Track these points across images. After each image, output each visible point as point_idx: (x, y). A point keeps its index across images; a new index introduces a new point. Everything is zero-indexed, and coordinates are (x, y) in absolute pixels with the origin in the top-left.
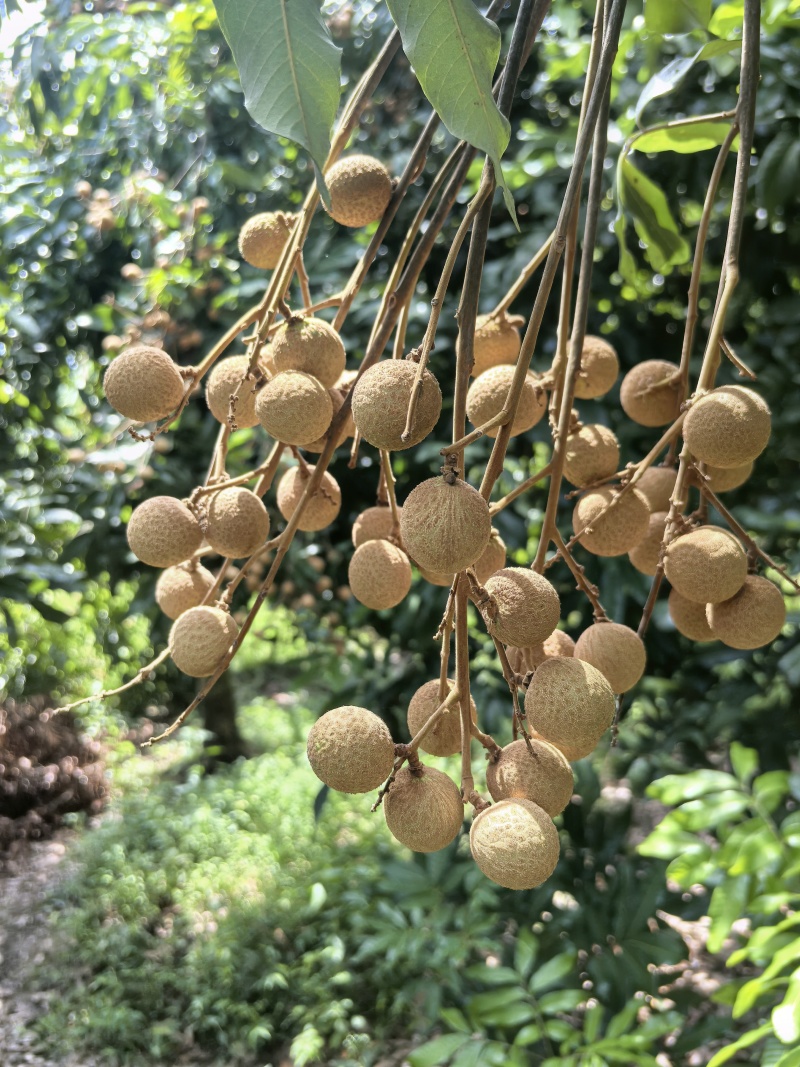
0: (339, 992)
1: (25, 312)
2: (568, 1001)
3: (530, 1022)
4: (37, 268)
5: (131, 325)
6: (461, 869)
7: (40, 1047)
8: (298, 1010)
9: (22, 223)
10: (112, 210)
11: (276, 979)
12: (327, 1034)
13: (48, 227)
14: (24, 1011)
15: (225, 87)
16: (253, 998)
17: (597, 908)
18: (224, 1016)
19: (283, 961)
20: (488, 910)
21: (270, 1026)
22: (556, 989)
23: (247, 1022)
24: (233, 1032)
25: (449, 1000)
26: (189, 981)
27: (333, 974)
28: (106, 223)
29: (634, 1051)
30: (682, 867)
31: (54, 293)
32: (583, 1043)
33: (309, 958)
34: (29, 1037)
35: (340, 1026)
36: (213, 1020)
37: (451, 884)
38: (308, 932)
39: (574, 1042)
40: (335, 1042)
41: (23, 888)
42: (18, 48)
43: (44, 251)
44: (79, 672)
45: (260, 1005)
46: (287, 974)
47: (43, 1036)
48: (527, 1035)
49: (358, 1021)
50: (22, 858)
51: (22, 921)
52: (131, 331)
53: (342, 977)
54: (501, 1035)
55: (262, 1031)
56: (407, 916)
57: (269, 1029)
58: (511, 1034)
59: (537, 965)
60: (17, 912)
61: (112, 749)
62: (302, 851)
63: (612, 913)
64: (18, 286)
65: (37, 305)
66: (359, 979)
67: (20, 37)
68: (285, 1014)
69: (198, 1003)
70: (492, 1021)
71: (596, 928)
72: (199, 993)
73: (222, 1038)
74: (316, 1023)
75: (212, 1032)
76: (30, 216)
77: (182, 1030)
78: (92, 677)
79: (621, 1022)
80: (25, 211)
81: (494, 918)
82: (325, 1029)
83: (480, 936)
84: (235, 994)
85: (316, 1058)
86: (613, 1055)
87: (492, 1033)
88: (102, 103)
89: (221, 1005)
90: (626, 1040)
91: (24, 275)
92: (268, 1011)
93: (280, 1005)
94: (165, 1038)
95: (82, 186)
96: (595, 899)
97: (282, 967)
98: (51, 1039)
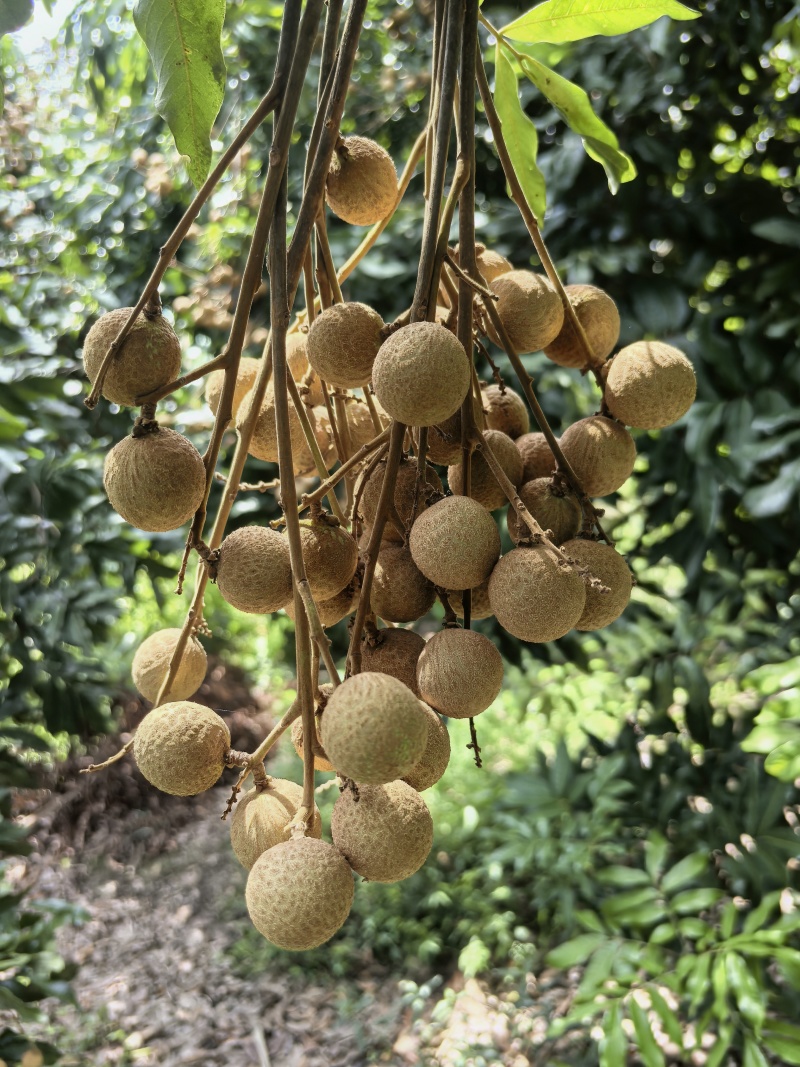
0: (501, 906)
1: (108, 290)
2: (702, 899)
3: (665, 921)
4: (112, 243)
5: (198, 284)
6: (583, 779)
7: (238, 969)
8: (463, 925)
9: (92, 202)
10: (168, 173)
11: (439, 897)
12: (493, 945)
13: (117, 202)
14: (221, 939)
15: (248, 24)
16: (421, 916)
17: (727, 808)
18: (397, 934)
19: (446, 880)
20: (611, 816)
21: (438, 939)
22: (691, 887)
23: (417, 938)
24: (406, 946)
25: (583, 903)
26: (363, 903)
27: (493, 889)
28: (164, 187)
29: (770, 944)
30: (781, 758)
31: (131, 267)
32: (720, 939)
33: (469, 876)
34: (227, 962)
35: (504, 937)
36: (384, 938)
37: (576, 794)
38: (467, 853)
39: (710, 938)
40: (501, 953)
41: (212, 830)
42: (69, 29)
43: (118, 227)
44: (243, 631)
45: (428, 921)
46: (451, 892)
47: (239, 960)
48: (662, 934)
49: (521, 932)
50: (209, 802)
51: (213, 859)
52: (198, 290)
53: (502, 893)
54: (636, 934)
55: (432, 945)
56: (534, 828)
57: (437, 943)
58: (646, 933)
59: (668, 866)
60: (207, 851)
61: (278, 698)
62: (459, 778)
63: (743, 810)
64: (98, 265)
65: (118, 281)
66: (520, 894)
67: (69, 18)
68: (452, 929)
69: (370, 922)
70: (626, 920)
71: (726, 826)
72: (371, 913)
73: (396, 953)
74: (482, 936)
75: (386, 949)
76: (98, 193)
77: (359, 946)
78: (256, 635)
79: (759, 916)
80: (95, 190)
81: (616, 823)
82: (491, 940)
83: (604, 841)
84: (404, 913)
85: (484, 968)
86: (750, 949)
87: (628, 933)
88: (146, 67)
89: (392, 922)
90: (761, 935)
91: (103, 254)
92: (436, 927)
93: (447, 921)
94: (345, 958)
95: (138, 154)
96: (726, 798)
97: (445, 886)
98: (246, 962)
